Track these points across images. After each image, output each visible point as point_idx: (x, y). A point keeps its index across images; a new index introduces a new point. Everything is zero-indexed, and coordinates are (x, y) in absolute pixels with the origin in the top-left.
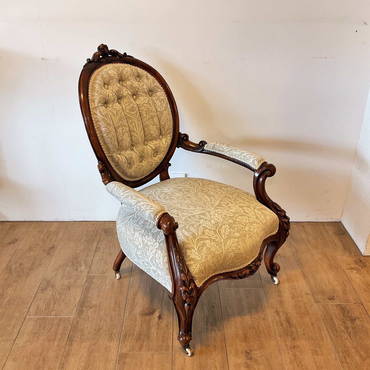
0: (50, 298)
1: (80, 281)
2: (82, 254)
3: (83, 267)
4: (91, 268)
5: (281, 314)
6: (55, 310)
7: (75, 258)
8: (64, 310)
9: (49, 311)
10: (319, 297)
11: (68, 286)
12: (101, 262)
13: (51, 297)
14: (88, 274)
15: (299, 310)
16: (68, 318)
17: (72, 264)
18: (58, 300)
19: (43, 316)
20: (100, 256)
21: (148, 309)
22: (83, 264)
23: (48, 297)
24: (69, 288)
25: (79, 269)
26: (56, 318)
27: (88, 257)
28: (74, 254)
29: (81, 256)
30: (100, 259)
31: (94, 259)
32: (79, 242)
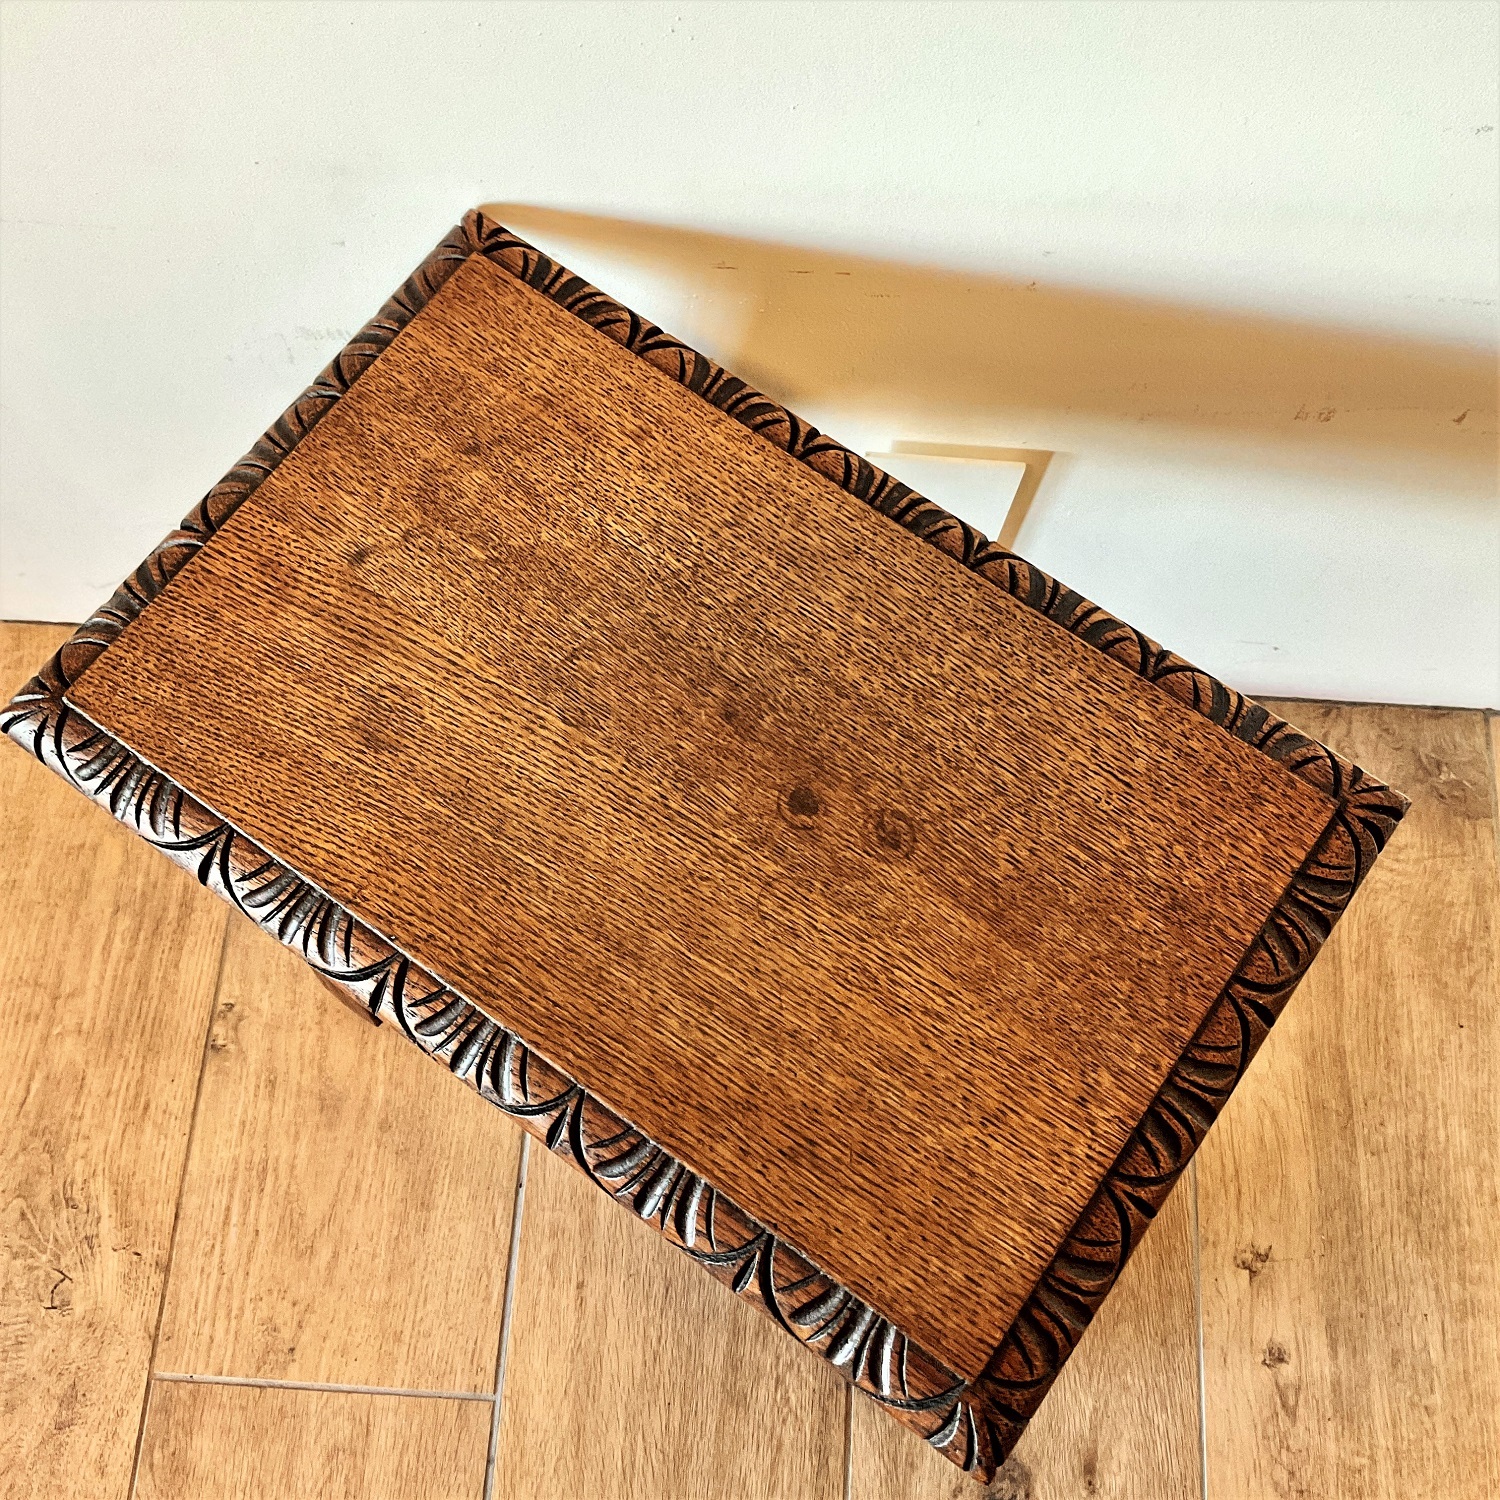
1: (94, 1453)
2: (95, 1084)
3: (110, 1264)
4: (170, 1287)
7: (38, 1143)
12: (252, 1211)
14: (151, 1360)
17: (23, 1214)
20: (243, 1123)
22: (105, 1222)
25: (80, 1291)
27: (149, 1128)
28: (31, 1077)
29: (88, 1113)
30: (242, 1160)
31: (193, 1166)
32: (73, 916)
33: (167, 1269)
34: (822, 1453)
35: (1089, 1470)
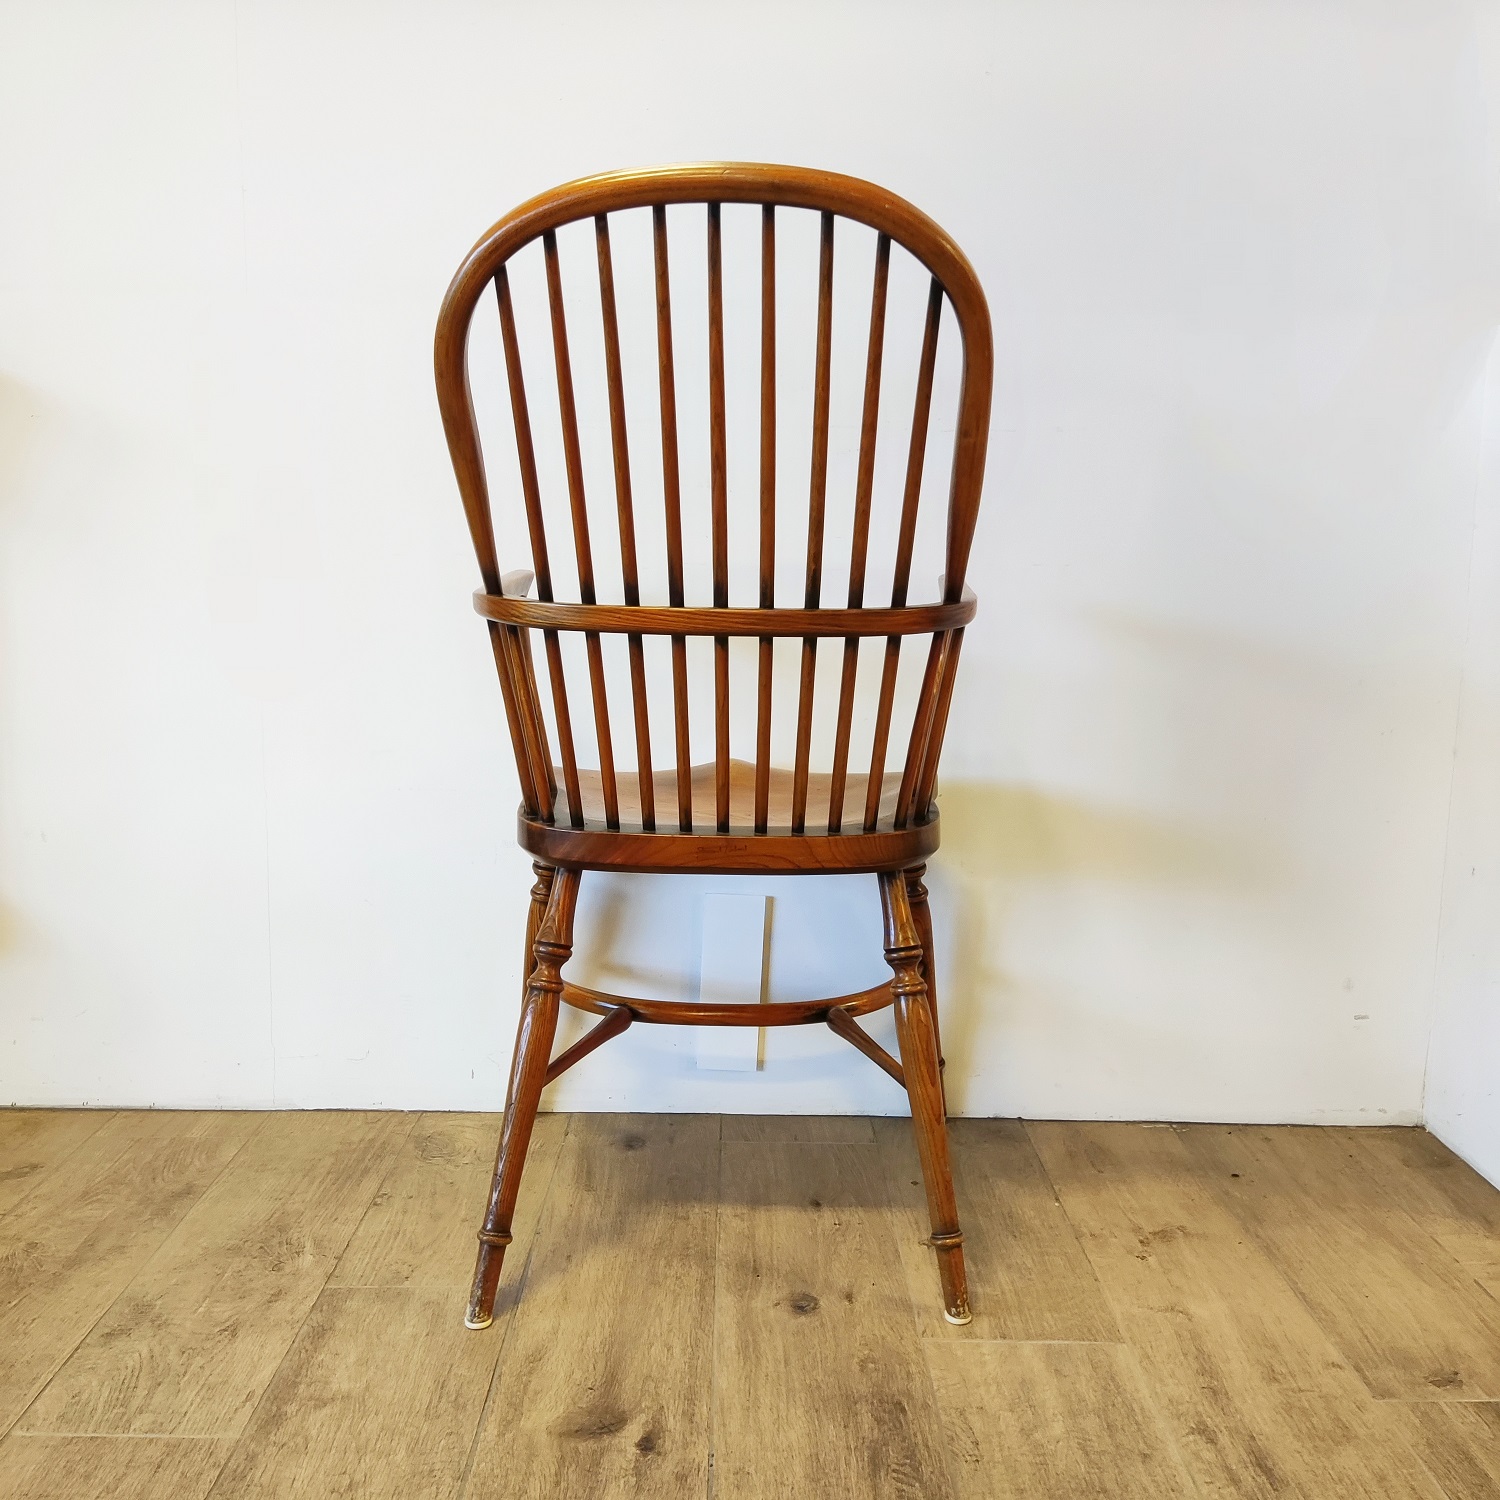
0: (138, 1366)
1: (288, 1308)
2: (310, 1215)
3: (307, 1260)
4: (341, 1263)
5: (1224, 1439)
6: (151, 1408)
7: (274, 1230)
8: (194, 1412)
9: (124, 1414)
10: (1388, 1375)
11: (228, 1324)
12: (389, 1244)
13: (145, 1362)
14: (326, 1283)
15: (1308, 1424)
16: (209, 1442)
17: (261, 1247)
18: (172, 1373)
19: (90, 1429)
20: (388, 1223)
21: (590, 1413)
22: (307, 1248)
23: (131, 1364)
24: (232, 1331)
25: (289, 1266)
26: (151, 1440)
27: (336, 1224)
28: (275, 1213)
29: (303, 1222)
30: (386, 1232)
31: (359, 1233)
32: (304, 1176)
33: (339, 1259)
34: (702, 1295)
35: (849, 1297)
